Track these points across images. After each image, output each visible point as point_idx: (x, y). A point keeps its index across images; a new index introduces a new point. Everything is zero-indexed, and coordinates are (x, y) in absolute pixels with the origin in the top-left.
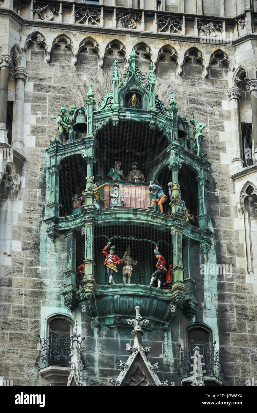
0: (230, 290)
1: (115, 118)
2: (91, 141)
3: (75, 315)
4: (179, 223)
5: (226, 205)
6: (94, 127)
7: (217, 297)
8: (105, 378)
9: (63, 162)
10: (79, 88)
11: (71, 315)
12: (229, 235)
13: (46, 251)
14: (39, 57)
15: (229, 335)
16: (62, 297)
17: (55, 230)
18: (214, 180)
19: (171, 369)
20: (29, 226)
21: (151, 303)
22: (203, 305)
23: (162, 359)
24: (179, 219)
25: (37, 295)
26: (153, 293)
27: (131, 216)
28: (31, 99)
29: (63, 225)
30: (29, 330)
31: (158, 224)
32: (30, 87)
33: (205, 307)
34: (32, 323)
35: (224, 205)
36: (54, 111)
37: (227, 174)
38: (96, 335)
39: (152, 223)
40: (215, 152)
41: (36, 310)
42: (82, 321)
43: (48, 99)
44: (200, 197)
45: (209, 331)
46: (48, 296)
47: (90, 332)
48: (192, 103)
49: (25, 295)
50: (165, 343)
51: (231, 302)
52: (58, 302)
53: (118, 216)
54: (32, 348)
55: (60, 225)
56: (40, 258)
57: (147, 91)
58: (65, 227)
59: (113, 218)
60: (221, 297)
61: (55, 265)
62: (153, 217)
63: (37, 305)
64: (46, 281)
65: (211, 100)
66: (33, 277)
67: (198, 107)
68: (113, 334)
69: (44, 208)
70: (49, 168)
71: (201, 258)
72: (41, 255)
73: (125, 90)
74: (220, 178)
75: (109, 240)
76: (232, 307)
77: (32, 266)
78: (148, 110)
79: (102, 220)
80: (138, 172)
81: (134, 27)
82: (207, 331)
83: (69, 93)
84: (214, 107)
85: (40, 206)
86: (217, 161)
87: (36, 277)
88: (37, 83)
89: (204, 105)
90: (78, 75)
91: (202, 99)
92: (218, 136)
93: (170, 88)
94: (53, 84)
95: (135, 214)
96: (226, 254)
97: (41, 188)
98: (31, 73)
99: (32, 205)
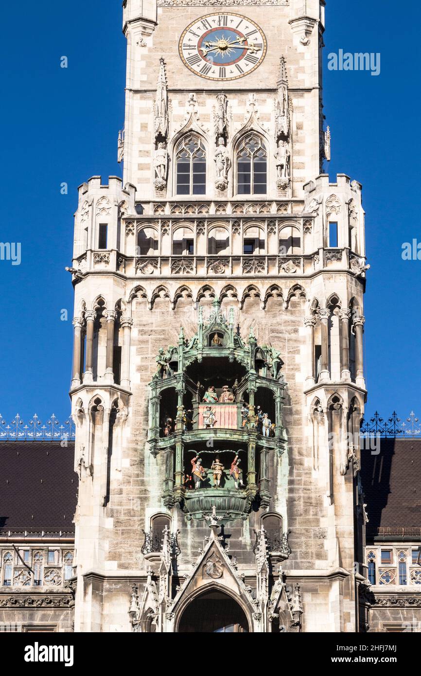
0: (299, 484)
1: (200, 356)
2: (181, 376)
3: (172, 513)
5: (298, 416)
6: (184, 365)
7: (287, 491)
8: (195, 557)
9: (162, 393)
10: (176, 329)
11: (169, 512)
12: (300, 441)
13: (149, 466)
14: (143, 305)
15: (296, 519)
16: (163, 500)
17: (155, 449)
18: (289, 396)
19: (248, 548)
20: (135, 447)
21: (229, 501)
22: (276, 497)
23: (241, 541)
25: (143, 499)
27: (213, 435)
28: (137, 342)
29: (161, 444)
30: (136, 526)
31: (235, 439)
32: (135, 331)
33: (277, 499)
34: (139, 521)
35: (296, 416)
36: (155, 351)
37: (300, 390)
38: (189, 527)
39: (229, 439)
40: (291, 373)
41: (142, 510)
42: (178, 517)
43: (150, 341)
44: (276, 412)
45: (281, 517)
46: (151, 500)
47: (184, 524)
48: (273, 332)
49: (133, 500)
50: (244, 529)
51: (299, 493)
52: (159, 503)
53: (202, 436)
54: (140, 539)
55: (159, 444)
56: (145, 471)
57: (227, 331)
58: (163, 446)
59: (198, 438)
60: (291, 491)
61: (157, 475)
62: (231, 435)
63: (142, 507)
64: (148, 488)
65: (289, 328)
66: (139, 486)
67: (278, 335)
68: (203, 525)
69: (147, 432)
70: (151, 399)
71: (275, 461)
72: (145, 468)
73: (209, 331)
74: (294, 395)
75: (198, 454)
76: (299, 498)
77: (138, 477)
78: (227, 347)
79: (189, 439)
80: (228, 393)
81: (223, 271)
82: (279, 517)
83: (168, 334)
84: (292, 334)
85: (144, 430)
86: (292, 380)
87: (141, 486)
88: (141, 329)
89: (283, 333)
90: (175, 318)
91: (282, 328)
92: (295, 359)
93: (254, 321)
94: (154, 328)
95: (216, 433)
96: (296, 456)
97: (145, 416)
98: (135, 321)
99: (137, 430)
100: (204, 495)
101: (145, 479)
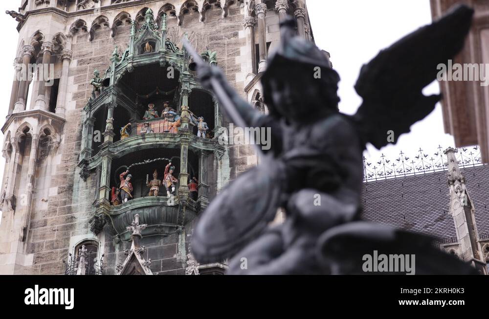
1: (130, 65)
2: (111, 90)
3: (100, 238)
4: (185, 137)
6: (115, 79)
9: (95, 114)
13: (78, 191)
14: (84, 39)
16: (89, 225)
17: (85, 172)
20: (65, 173)
21: (159, 211)
23: (176, 259)
24: (185, 134)
25: (68, 228)
26: (161, 201)
27: (141, 141)
28: (75, 72)
30: (58, 259)
31: (165, 143)
32: (74, 64)
34: (62, 253)
37: (241, 90)
38: (117, 251)
39: (159, 143)
40: (231, 74)
41: (66, 241)
42: (105, 241)
43: (88, 69)
44: (215, 114)
46: (77, 227)
47: (112, 249)
48: (212, 40)
49: (58, 230)
50: (179, 245)
52: (86, 230)
53: (129, 144)
55: (90, 165)
56: (73, 197)
57: (158, 38)
58: (93, 166)
61: (85, 200)
62: (161, 138)
63: (67, 237)
64: (76, 215)
65: (229, 33)
66: (65, 214)
67: (217, 42)
69: (79, 156)
70: (85, 123)
71: (215, 164)
72: (74, 194)
77: (65, 205)
78: (159, 51)
79: (117, 151)
83: (107, 60)
84: (232, 38)
85: (76, 154)
87: (68, 213)
88: (80, 59)
89: (222, 39)
90: (115, 44)
91: (221, 34)
92: (235, 61)
93: (193, 33)
94: (93, 57)
95: (144, 138)
96: (239, 156)
97: (78, 140)
98: (75, 53)
99: (68, 155)
100: (130, 208)
101: (73, 205)
